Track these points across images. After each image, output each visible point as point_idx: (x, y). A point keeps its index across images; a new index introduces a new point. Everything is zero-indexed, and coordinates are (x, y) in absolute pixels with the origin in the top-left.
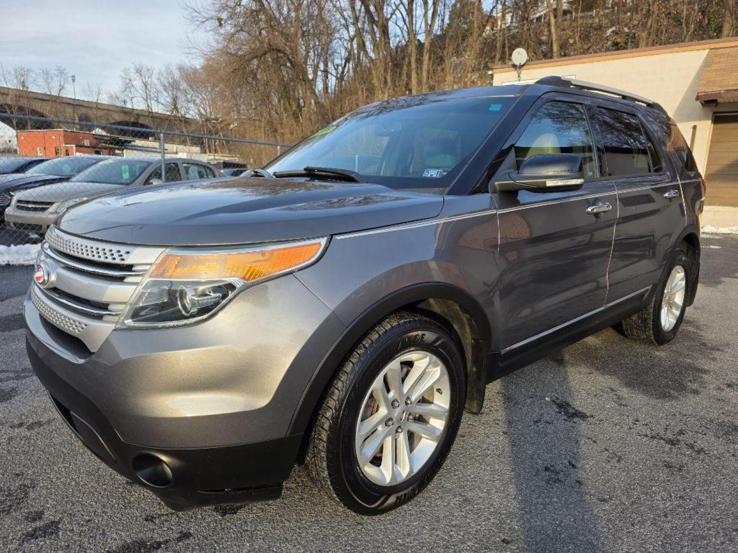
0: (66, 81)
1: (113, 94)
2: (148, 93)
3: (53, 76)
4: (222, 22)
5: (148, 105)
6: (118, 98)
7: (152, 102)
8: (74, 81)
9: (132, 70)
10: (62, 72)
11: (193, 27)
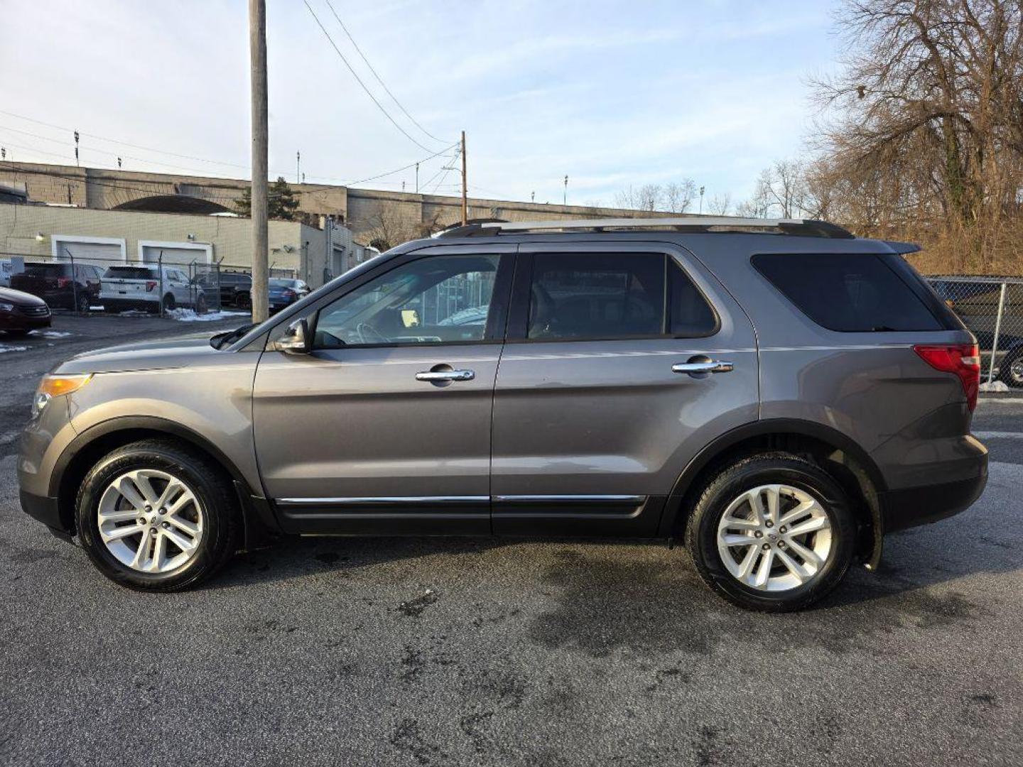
0: (693, 196)
1: (744, 203)
2: (789, 196)
3: (679, 191)
4: (865, 92)
5: (787, 213)
6: (748, 208)
7: (793, 208)
8: (702, 193)
9: (774, 170)
10: (689, 185)
11: (818, 108)
